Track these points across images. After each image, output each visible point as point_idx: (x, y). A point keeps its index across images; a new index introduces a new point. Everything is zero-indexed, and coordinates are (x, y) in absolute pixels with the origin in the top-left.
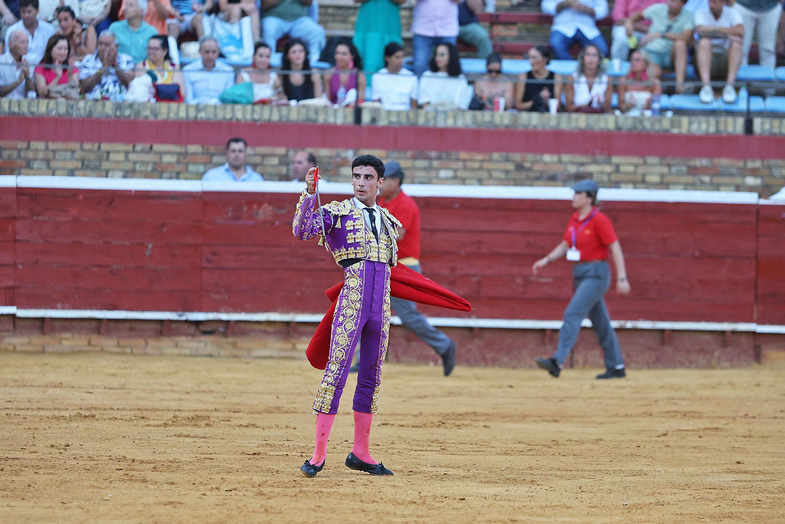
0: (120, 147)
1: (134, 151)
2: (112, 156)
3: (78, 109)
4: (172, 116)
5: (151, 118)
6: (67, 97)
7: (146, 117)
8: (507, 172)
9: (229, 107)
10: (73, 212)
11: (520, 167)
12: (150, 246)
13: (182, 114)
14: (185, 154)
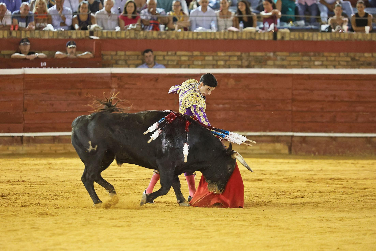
0: (161, 53)
1: (167, 55)
3: (140, 35)
4: (186, 37)
5: (176, 39)
8: (347, 62)
10: (139, 84)
11: (353, 59)
13: (190, 37)
14: (192, 56)
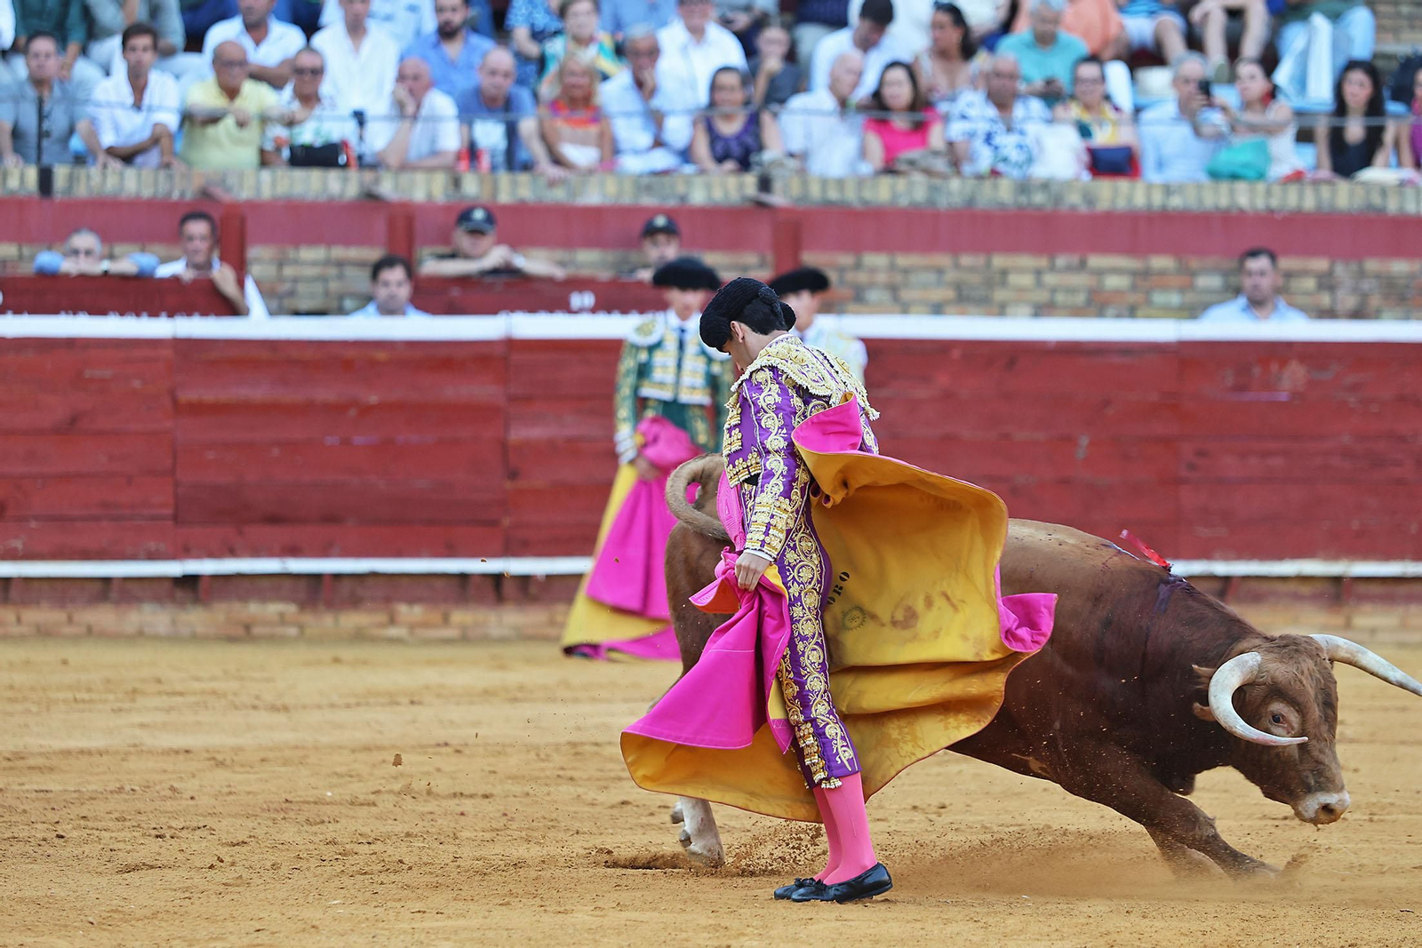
0: (1027, 261)
1: (1052, 268)
2: (1014, 279)
3: (949, 193)
4: (1121, 204)
5: (1083, 209)
6: (928, 172)
7: (1073, 208)
9: (1224, 187)
10: (943, 380)
12: (1084, 441)
13: (1140, 200)
14: (1146, 273)
